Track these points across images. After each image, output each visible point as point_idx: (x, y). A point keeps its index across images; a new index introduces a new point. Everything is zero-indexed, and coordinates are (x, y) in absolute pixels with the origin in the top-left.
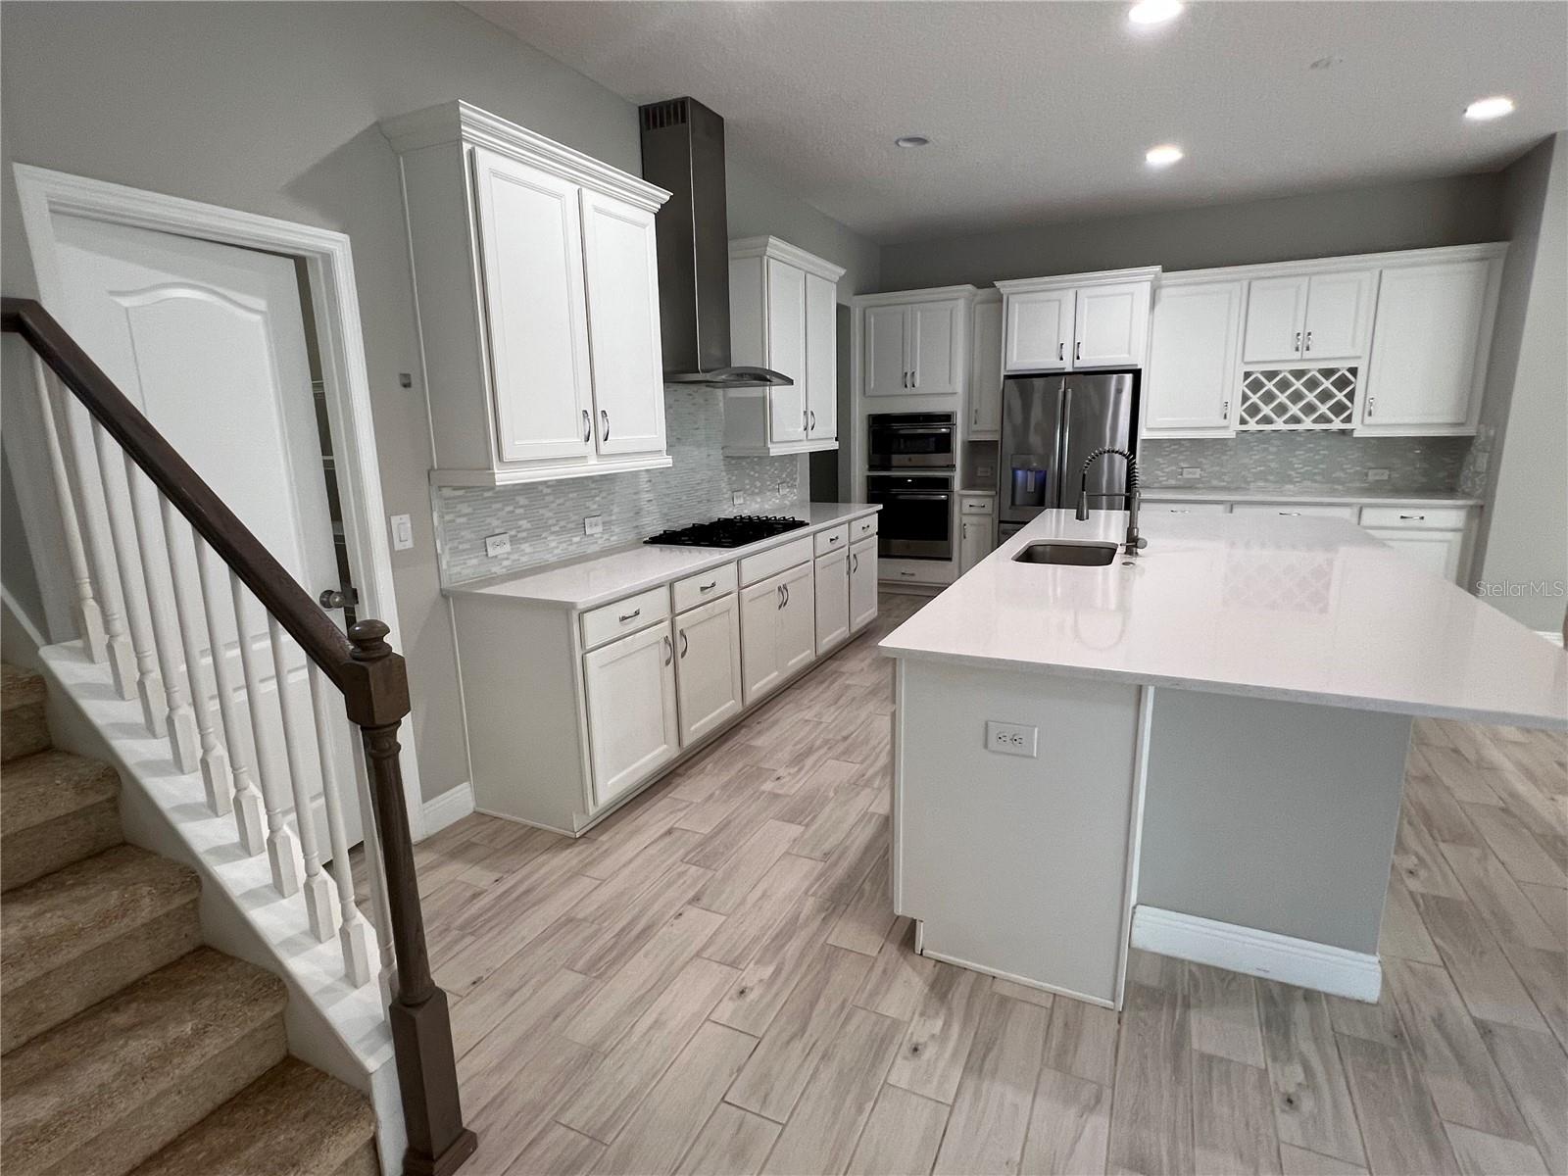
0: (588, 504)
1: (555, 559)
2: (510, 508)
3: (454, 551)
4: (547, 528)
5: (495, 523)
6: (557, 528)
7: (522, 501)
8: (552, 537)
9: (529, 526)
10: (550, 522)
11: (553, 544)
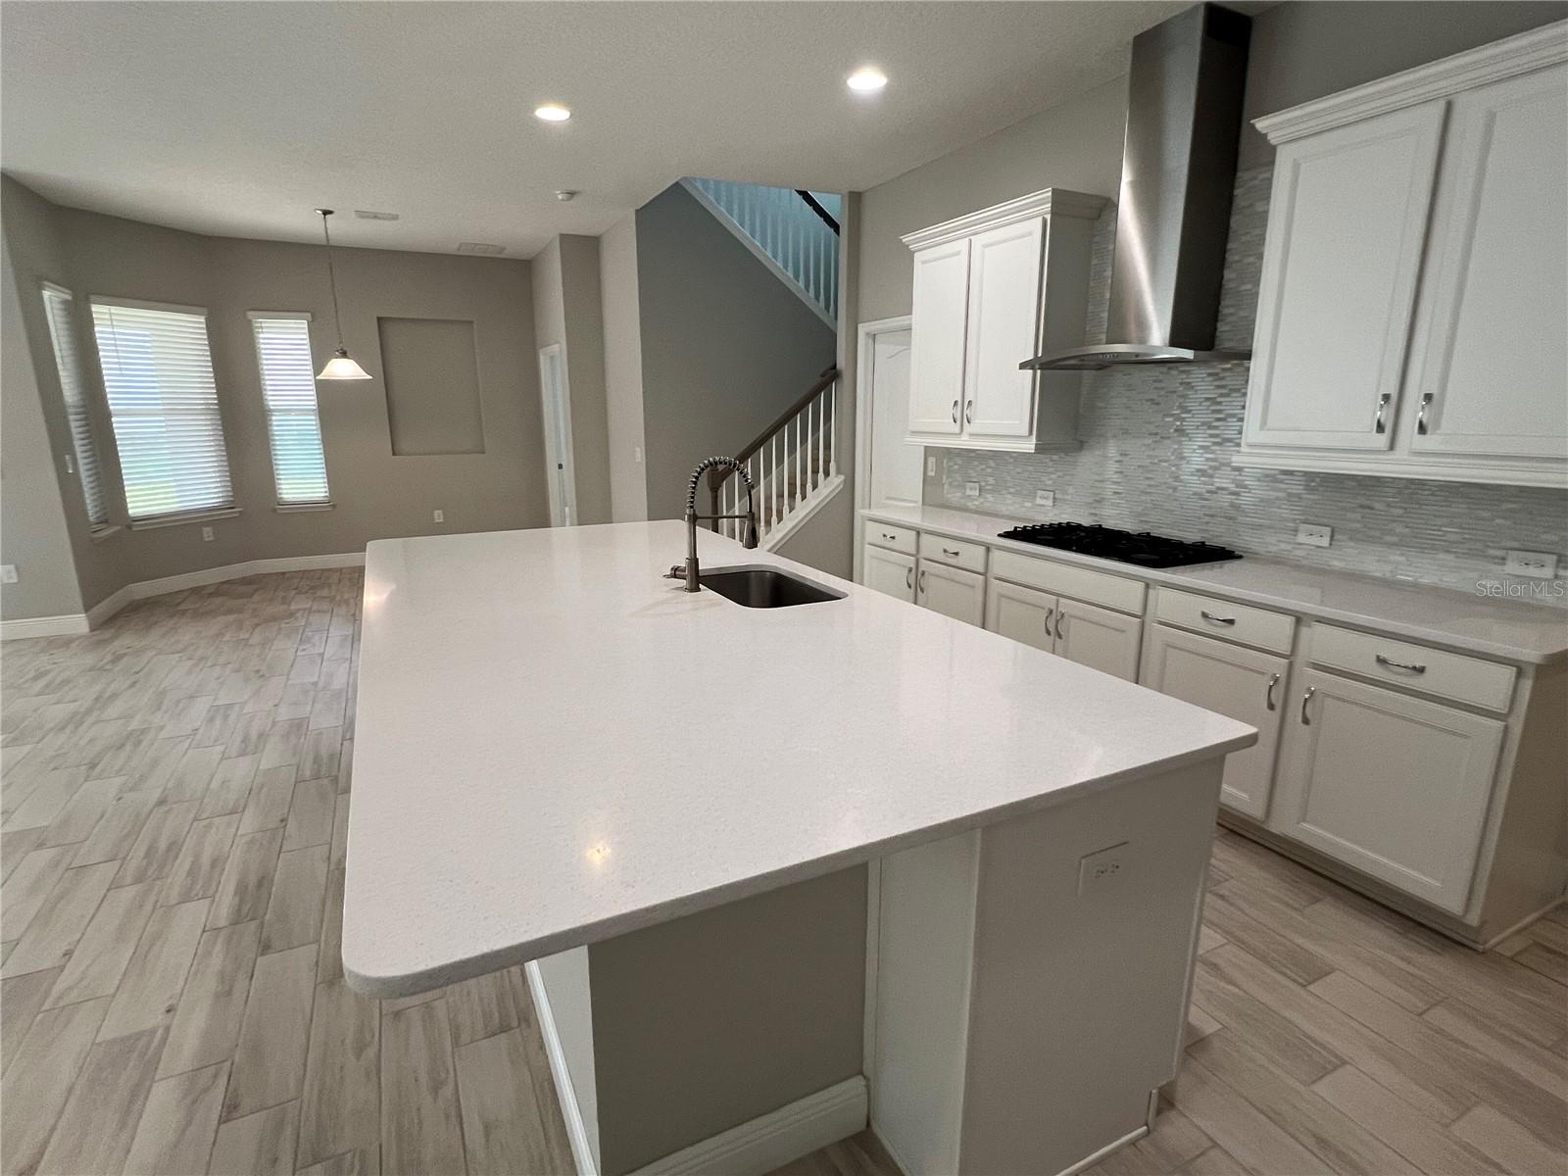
0: (1043, 479)
1: (1007, 513)
2: (984, 467)
3: (950, 484)
4: (1007, 488)
5: (974, 474)
6: (1012, 490)
7: (992, 463)
8: (1009, 496)
9: (993, 482)
10: (1010, 485)
11: (1009, 502)
